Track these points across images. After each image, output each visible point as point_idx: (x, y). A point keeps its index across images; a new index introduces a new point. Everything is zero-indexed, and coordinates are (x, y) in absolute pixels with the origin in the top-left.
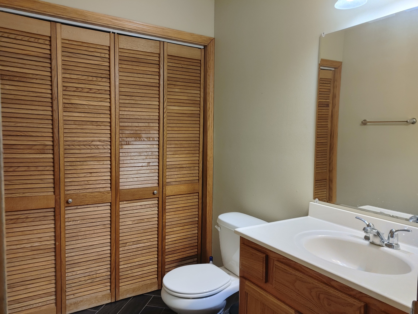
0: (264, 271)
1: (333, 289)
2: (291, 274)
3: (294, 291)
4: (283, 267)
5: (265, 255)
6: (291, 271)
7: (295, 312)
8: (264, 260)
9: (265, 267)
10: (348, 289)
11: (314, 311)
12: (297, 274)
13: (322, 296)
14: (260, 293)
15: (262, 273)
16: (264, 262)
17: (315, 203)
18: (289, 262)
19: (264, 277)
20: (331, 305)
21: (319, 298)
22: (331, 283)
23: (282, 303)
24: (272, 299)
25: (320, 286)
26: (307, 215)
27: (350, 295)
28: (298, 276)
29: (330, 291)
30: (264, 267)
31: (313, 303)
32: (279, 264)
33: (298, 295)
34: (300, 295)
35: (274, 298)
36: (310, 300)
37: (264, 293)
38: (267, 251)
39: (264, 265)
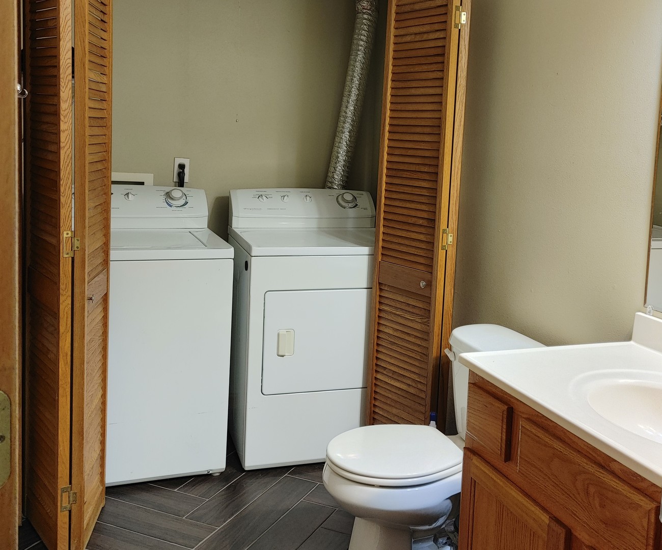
0: (504, 437)
1: (610, 476)
2: (545, 445)
3: (549, 478)
4: (533, 431)
5: (507, 407)
6: (547, 440)
7: (549, 520)
8: (505, 416)
9: (506, 431)
10: (635, 478)
11: (578, 518)
12: (555, 446)
13: (592, 490)
14: (495, 481)
15: (500, 441)
16: (505, 420)
17: (646, 314)
18: (546, 422)
19: (503, 450)
20: (605, 505)
21: (587, 493)
22: (611, 465)
23: (530, 502)
24: (514, 494)
25: (590, 469)
26: (629, 338)
27: (638, 490)
28: (557, 450)
29: (605, 479)
30: (504, 430)
31: (578, 502)
32: (528, 426)
33: (555, 485)
34: (557, 485)
35: (517, 491)
36: (573, 497)
37: (501, 481)
38: (512, 400)
39: (505, 426)
